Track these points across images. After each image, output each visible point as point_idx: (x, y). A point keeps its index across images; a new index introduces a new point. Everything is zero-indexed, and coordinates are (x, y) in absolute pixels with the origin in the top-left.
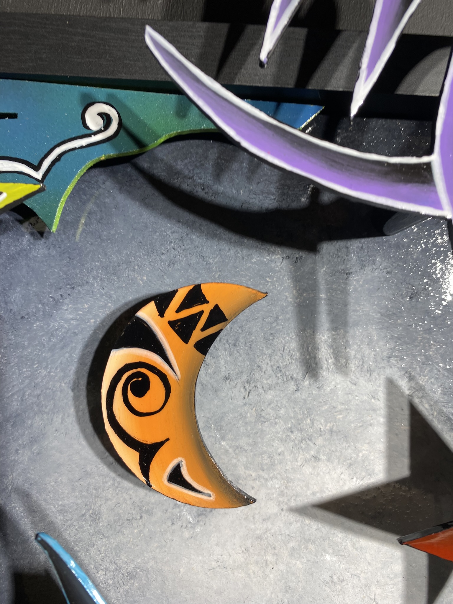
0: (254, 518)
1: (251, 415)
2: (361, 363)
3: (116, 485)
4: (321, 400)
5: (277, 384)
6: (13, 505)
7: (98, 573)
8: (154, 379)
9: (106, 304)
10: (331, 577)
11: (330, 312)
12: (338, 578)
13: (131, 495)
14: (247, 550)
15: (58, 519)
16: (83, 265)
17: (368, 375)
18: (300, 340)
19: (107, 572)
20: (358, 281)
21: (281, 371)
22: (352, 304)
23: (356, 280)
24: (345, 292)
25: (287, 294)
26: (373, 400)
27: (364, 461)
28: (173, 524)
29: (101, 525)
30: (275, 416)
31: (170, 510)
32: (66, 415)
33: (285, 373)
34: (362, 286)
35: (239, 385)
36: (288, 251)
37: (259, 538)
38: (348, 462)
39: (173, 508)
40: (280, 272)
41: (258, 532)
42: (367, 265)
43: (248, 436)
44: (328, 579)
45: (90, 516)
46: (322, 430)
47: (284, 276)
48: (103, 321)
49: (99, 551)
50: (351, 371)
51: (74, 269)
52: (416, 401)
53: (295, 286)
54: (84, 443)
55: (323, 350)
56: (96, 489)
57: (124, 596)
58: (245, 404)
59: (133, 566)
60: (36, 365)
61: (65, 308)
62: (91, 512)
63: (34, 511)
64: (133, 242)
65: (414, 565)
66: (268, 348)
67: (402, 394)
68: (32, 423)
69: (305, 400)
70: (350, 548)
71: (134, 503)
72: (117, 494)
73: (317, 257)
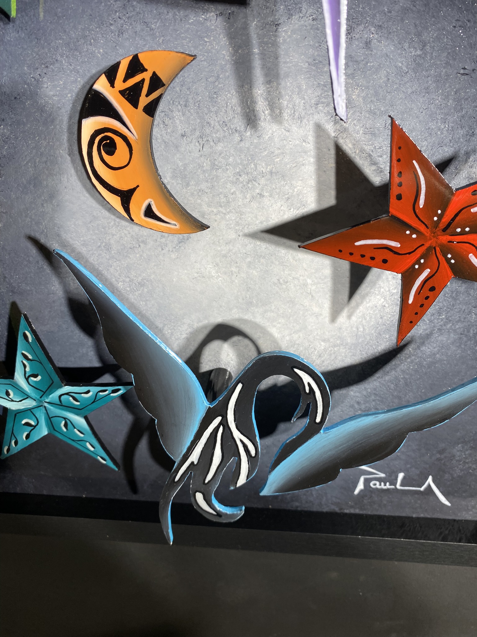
0: (219, 243)
1: (207, 165)
2: (293, 112)
3: (117, 224)
4: (261, 147)
5: (224, 137)
7: (118, 283)
8: (118, 140)
9: (76, 79)
10: (279, 280)
11: (264, 66)
12: (284, 281)
13: (129, 231)
14: (217, 265)
15: (83, 250)
16: (49, 44)
17: (299, 122)
18: (240, 96)
19: (125, 283)
20: (286, 32)
21: (226, 125)
22: (282, 56)
23: (284, 31)
24: (275, 44)
25: (224, 52)
26: (304, 144)
27: (298, 195)
28: (162, 249)
30: (226, 163)
31: (158, 240)
32: (69, 175)
33: (230, 127)
34: (290, 37)
35: (194, 141)
36: (221, 7)
37: (225, 256)
38: (286, 196)
39: (161, 239)
40: (216, 30)
41: (223, 252)
42: (294, 14)
43: (207, 181)
44: (276, 281)
46: (264, 172)
47: (220, 35)
48: (77, 95)
49: (116, 270)
50: (285, 119)
51: (43, 48)
52: (341, 142)
53: (231, 44)
54: (87, 195)
55: (260, 103)
56: (103, 228)
57: (139, 297)
58: (201, 156)
59: (141, 278)
60: (37, 138)
61: (46, 86)
62: (104, 244)
64: (84, 16)
65: (339, 269)
66: (214, 106)
67: (329, 136)
68: (46, 183)
69: (248, 148)
70: (291, 260)
71: (132, 236)
72: (119, 231)
73: (248, 10)
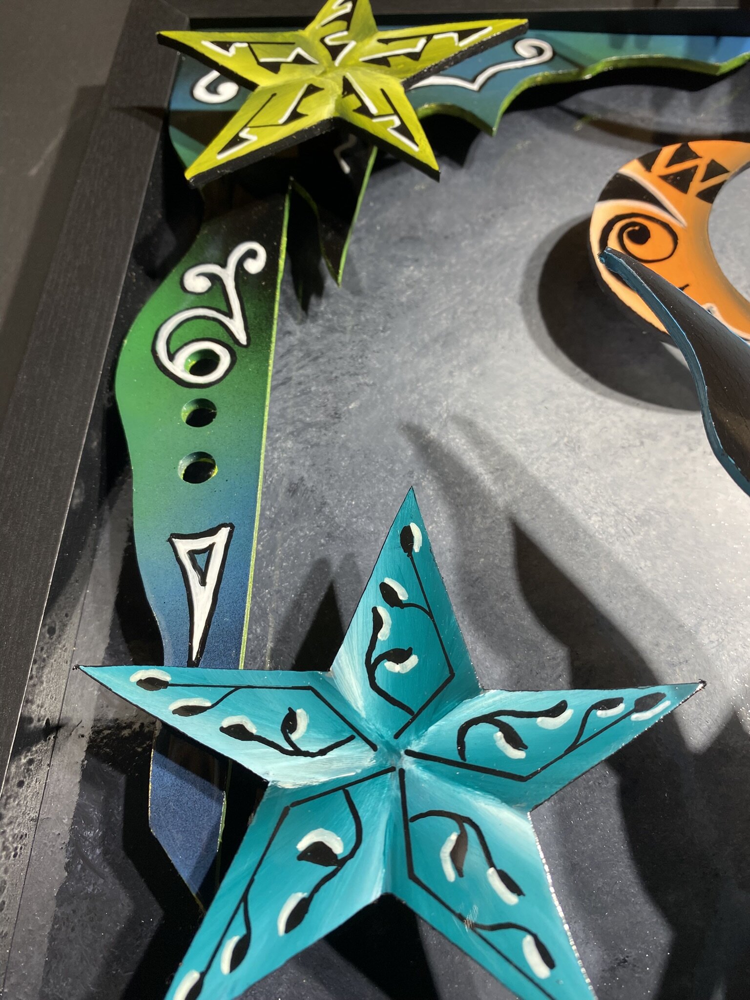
6: (451, 436)
9: (549, 221)
16: (515, 188)
29: (583, 455)
32: (515, 330)
45: (566, 445)
51: (505, 192)
60: (469, 282)
61: (499, 226)
63: (481, 443)
64: (571, 167)
68: (468, 341)
72: (601, 416)
